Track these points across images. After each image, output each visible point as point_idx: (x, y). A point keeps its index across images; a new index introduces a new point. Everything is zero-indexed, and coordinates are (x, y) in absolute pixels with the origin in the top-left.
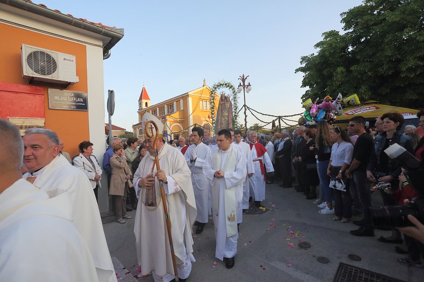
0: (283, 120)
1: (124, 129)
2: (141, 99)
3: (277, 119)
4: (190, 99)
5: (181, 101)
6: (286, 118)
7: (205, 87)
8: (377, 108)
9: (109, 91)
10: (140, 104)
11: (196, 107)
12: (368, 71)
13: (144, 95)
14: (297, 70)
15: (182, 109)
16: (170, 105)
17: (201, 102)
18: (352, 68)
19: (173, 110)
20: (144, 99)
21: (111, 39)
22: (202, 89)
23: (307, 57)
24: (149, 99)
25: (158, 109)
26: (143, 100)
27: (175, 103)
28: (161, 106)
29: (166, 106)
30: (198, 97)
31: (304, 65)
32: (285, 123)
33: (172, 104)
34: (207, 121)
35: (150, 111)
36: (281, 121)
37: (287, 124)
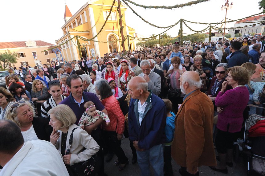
2: (65, 17)
4: (91, 9)
5: (85, 12)
10: (65, 21)
11: (99, 18)
19: (81, 23)
20: (67, 16)
25: (72, 24)
26: (67, 18)
27: (81, 16)
29: (76, 20)
30: (100, 7)
32: (189, 28)
33: (79, 18)
34: (112, 32)
35: (68, 26)
36: (183, 24)
37: (191, 29)
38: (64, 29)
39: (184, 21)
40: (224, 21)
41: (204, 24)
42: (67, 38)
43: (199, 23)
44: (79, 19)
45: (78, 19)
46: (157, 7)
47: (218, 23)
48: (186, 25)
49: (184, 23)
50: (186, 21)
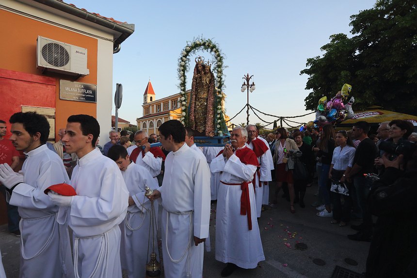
0: (285, 120)
2: (146, 93)
3: (279, 120)
6: (289, 119)
8: (381, 114)
9: (117, 84)
10: (145, 98)
12: (374, 76)
13: (149, 90)
14: (302, 72)
16: (174, 101)
18: (358, 73)
19: (177, 105)
20: (149, 93)
21: (121, 33)
23: (313, 59)
24: (154, 94)
25: (162, 104)
26: (148, 95)
28: (165, 101)
29: (170, 102)
31: (309, 67)
32: (287, 124)
33: (176, 100)
35: (155, 105)
36: (283, 121)
38: (146, 107)
41: (297, 123)
42: (163, 118)
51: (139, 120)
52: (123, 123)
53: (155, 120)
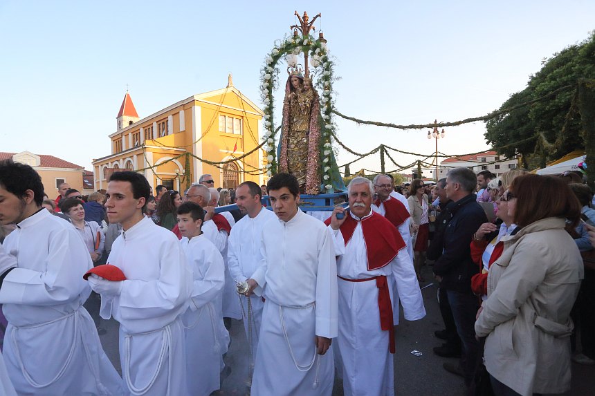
1: (81, 168)
2: (120, 115)
4: (197, 110)
5: (182, 113)
7: (230, 90)
10: (120, 123)
11: (209, 127)
13: (127, 107)
15: (182, 128)
16: (161, 123)
17: (221, 118)
19: (167, 131)
22: (222, 92)
24: (137, 115)
25: (142, 131)
26: (124, 117)
27: (170, 118)
28: (147, 126)
29: (155, 125)
30: (215, 108)
32: (392, 159)
33: (165, 121)
34: (232, 155)
35: (130, 134)
37: (394, 163)
38: (117, 140)
39: (387, 149)
40: (435, 155)
41: (419, 155)
42: (135, 156)
43: (412, 154)
44: (163, 123)
45: (161, 122)
46: (380, 124)
47: (428, 157)
48: (387, 154)
49: (386, 151)
50: (390, 148)
51: (96, 162)
52: (68, 170)
53: (121, 160)
